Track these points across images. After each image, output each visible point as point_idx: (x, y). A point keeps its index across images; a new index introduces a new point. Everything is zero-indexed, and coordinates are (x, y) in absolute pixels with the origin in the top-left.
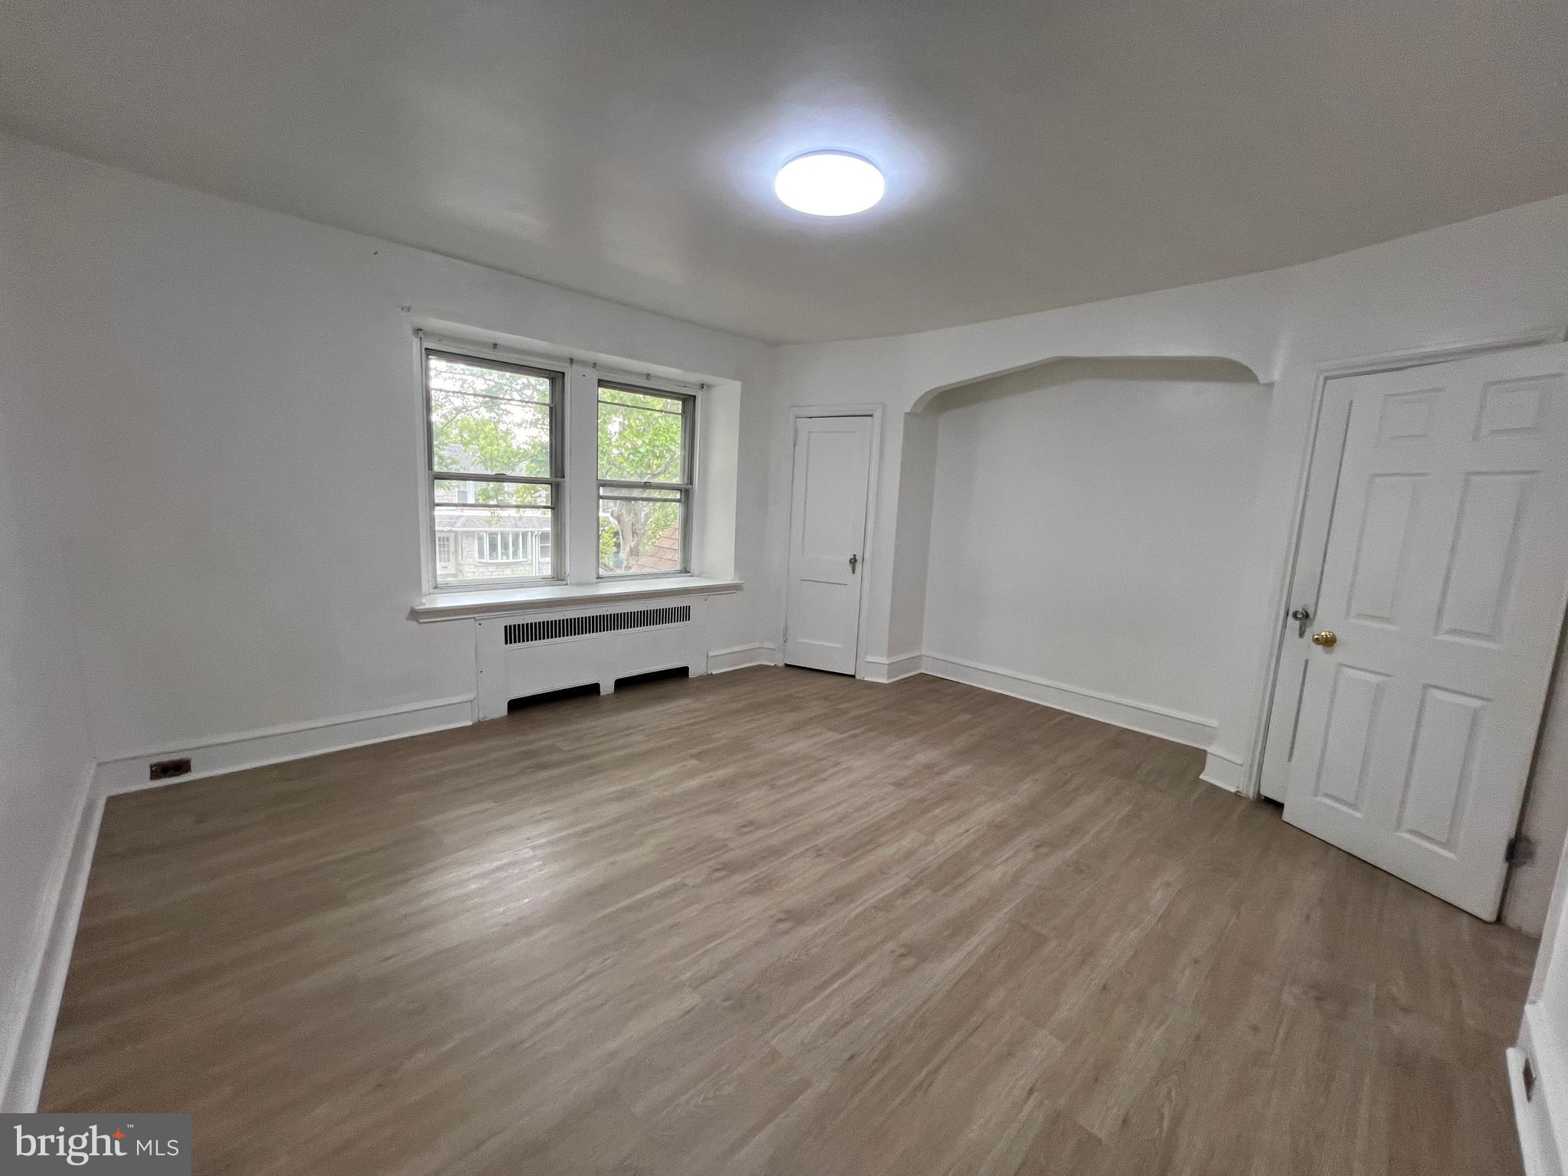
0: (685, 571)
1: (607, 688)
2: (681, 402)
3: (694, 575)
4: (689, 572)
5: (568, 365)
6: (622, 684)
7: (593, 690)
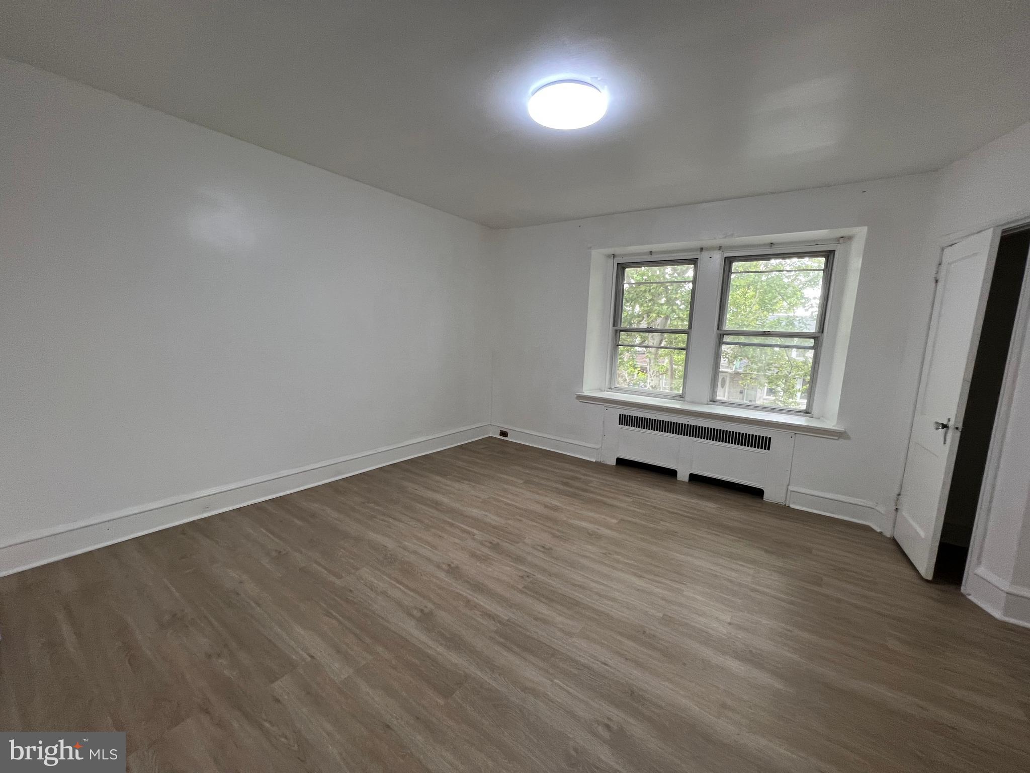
0: (807, 412)
1: (683, 475)
2: (824, 259)
3: (814, 416)
4: (810, 413)
5: (699, 253)
6: (694, 478)
7: (672, 473)
